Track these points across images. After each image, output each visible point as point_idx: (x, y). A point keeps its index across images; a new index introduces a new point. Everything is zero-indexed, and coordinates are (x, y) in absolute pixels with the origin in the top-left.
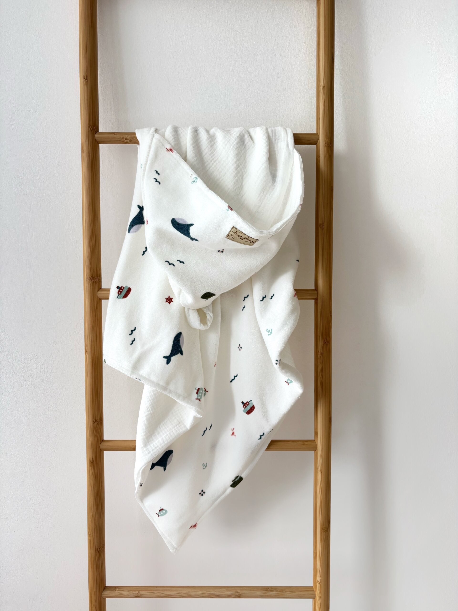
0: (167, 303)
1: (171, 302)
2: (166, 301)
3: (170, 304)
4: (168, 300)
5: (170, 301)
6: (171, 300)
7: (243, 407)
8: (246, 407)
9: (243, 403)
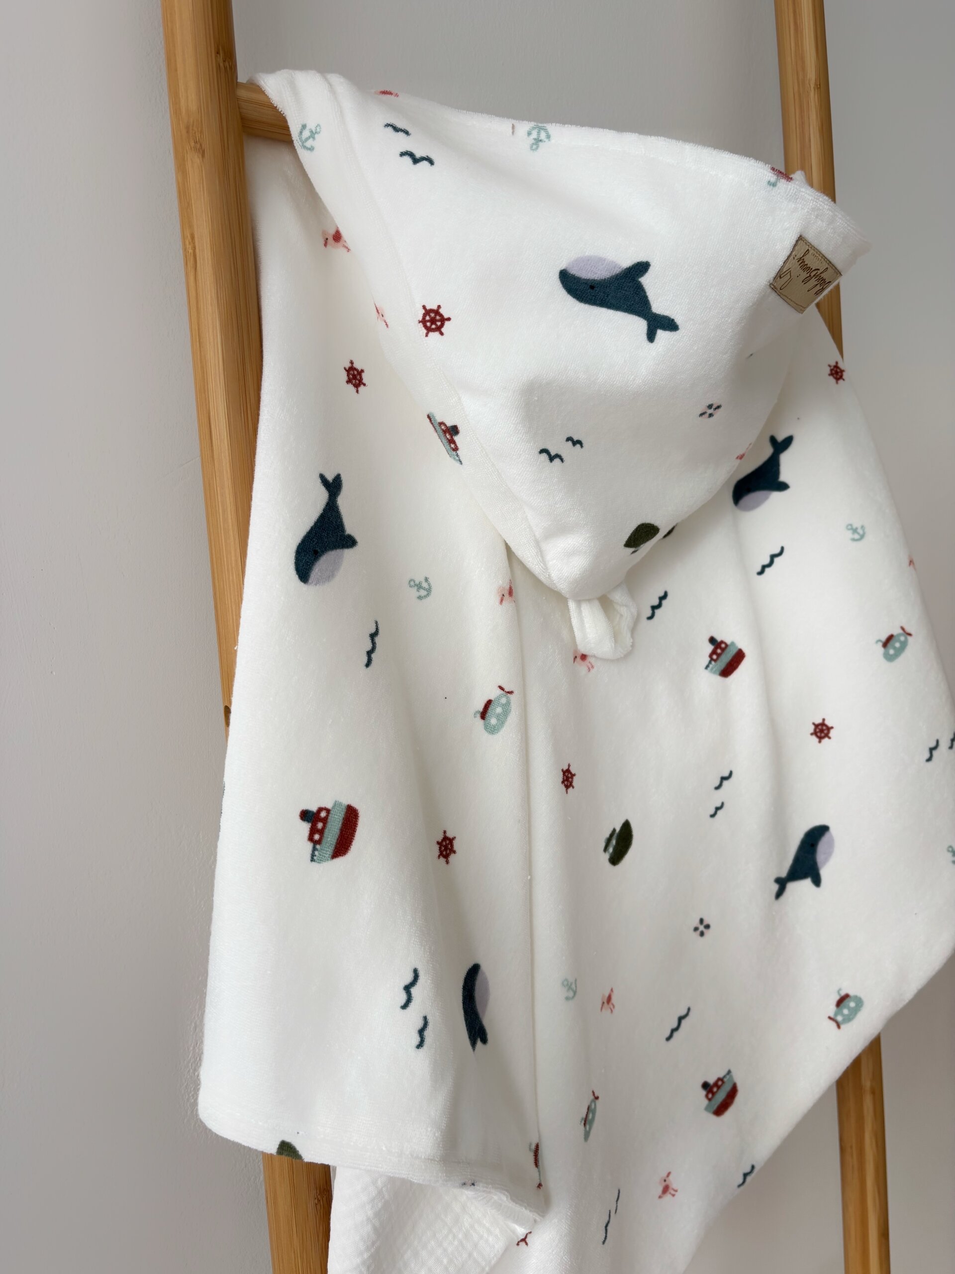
7: (707, 1096)
8: (714, 1094)
9: (705, 1086)
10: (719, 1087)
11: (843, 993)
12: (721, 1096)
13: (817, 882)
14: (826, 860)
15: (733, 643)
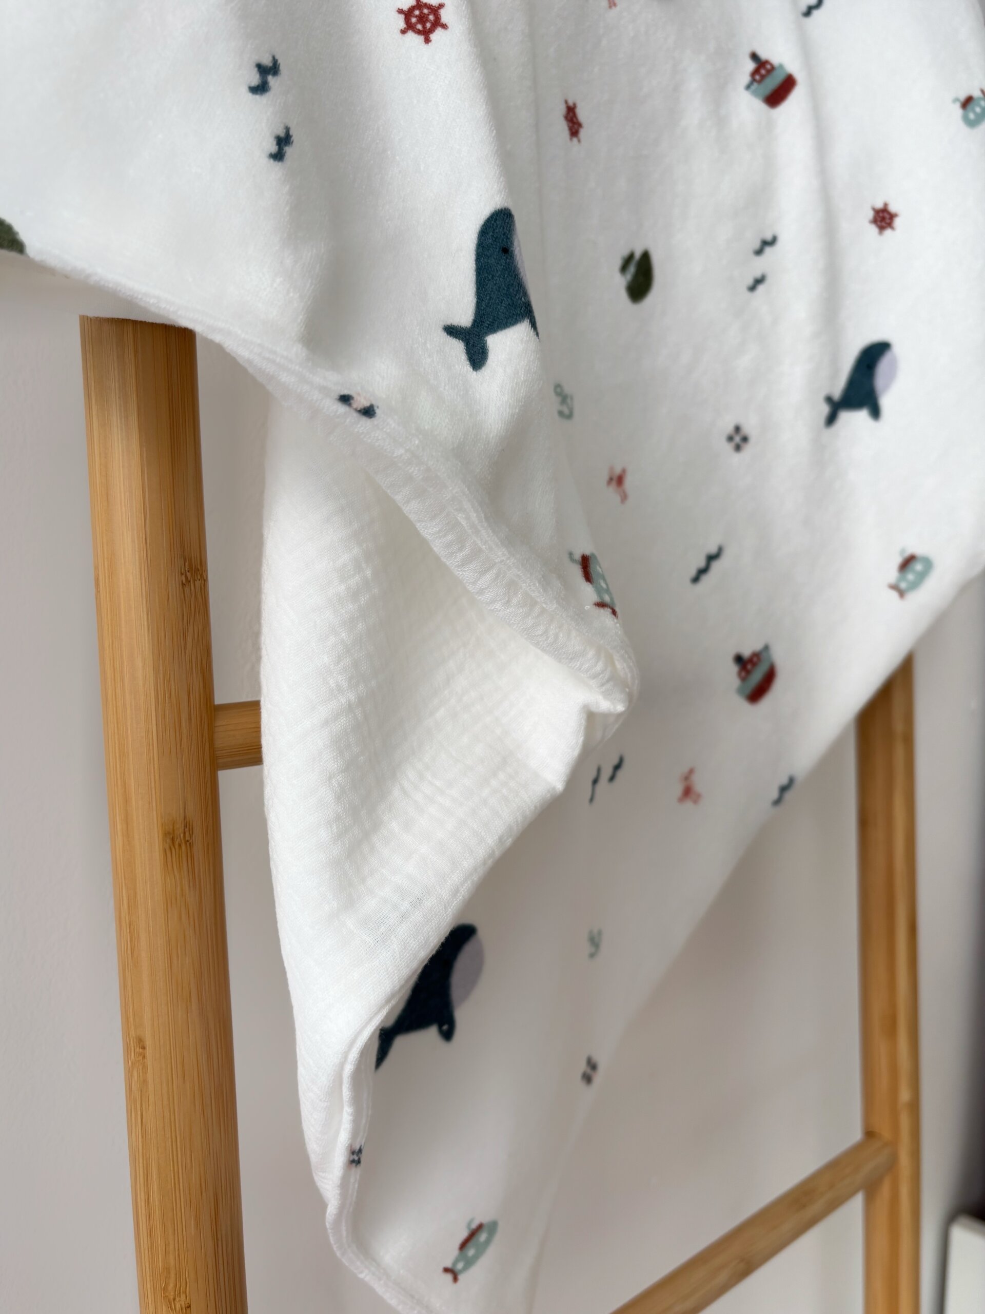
0: (411, 35)
1: (431, 31)
2: (402, 25)
3: (427, 40)
4: (414, 20)
5: (428, 25)
6: (431, 17)
7: (739, 674)
8: (748, 672)
9: (739, 659)
10: (754, 665)
11: (908, 553)
12: (757, 676)
13: (876, 412)
14: (887, 387)
15: (781, 66)
